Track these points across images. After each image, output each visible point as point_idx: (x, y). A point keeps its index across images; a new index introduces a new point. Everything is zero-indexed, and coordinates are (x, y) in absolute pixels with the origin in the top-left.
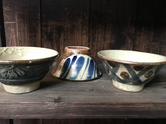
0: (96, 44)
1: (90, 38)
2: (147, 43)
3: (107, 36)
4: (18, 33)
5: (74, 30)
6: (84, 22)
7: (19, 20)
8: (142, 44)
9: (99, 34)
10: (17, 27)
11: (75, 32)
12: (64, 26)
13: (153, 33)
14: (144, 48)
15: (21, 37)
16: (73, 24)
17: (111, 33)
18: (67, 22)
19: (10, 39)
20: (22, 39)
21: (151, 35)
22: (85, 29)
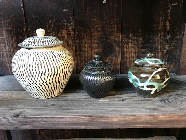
0: (83, 54)
1: (77, 48)
2: (136, 49)
3: (93, 45)
4: (7, 48)
6: (69, 33)
7: (7, 35)
8: (131, 51)
9: (85, 44)
10: (6, 42)
13: (141, 39)
14: (134, 55)
15: (11, 51)
16: (58, 36)
17: (98, 42)
18: (52, 33)
19: (1, 54)
20: (12, 53)
21: (139, 41)
22: (71, 40)
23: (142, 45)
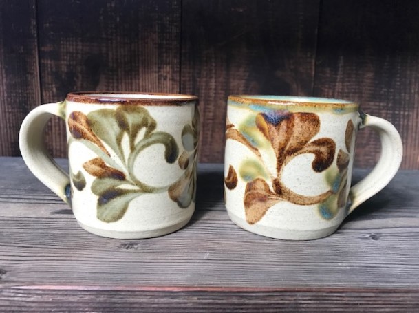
1: (184, 88)
5: (137, 65)
9: (211, 78)
11: (138, 71)
12: (107, 54)
13: (370, 75)
16: (133, 48)
17: (247, 74)
18: (114, 41)
21: (365, 80)
22: (169, 64)
23: (370, 90)
